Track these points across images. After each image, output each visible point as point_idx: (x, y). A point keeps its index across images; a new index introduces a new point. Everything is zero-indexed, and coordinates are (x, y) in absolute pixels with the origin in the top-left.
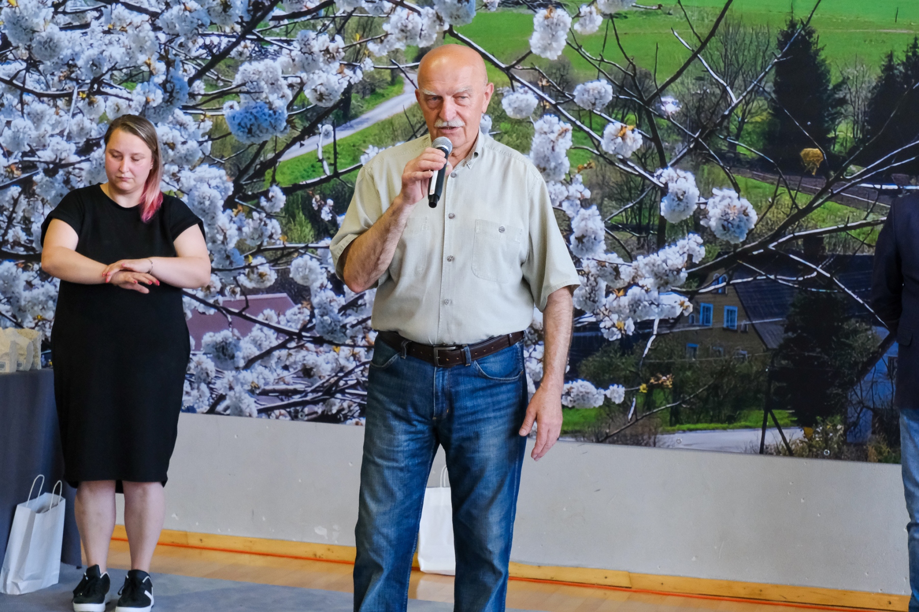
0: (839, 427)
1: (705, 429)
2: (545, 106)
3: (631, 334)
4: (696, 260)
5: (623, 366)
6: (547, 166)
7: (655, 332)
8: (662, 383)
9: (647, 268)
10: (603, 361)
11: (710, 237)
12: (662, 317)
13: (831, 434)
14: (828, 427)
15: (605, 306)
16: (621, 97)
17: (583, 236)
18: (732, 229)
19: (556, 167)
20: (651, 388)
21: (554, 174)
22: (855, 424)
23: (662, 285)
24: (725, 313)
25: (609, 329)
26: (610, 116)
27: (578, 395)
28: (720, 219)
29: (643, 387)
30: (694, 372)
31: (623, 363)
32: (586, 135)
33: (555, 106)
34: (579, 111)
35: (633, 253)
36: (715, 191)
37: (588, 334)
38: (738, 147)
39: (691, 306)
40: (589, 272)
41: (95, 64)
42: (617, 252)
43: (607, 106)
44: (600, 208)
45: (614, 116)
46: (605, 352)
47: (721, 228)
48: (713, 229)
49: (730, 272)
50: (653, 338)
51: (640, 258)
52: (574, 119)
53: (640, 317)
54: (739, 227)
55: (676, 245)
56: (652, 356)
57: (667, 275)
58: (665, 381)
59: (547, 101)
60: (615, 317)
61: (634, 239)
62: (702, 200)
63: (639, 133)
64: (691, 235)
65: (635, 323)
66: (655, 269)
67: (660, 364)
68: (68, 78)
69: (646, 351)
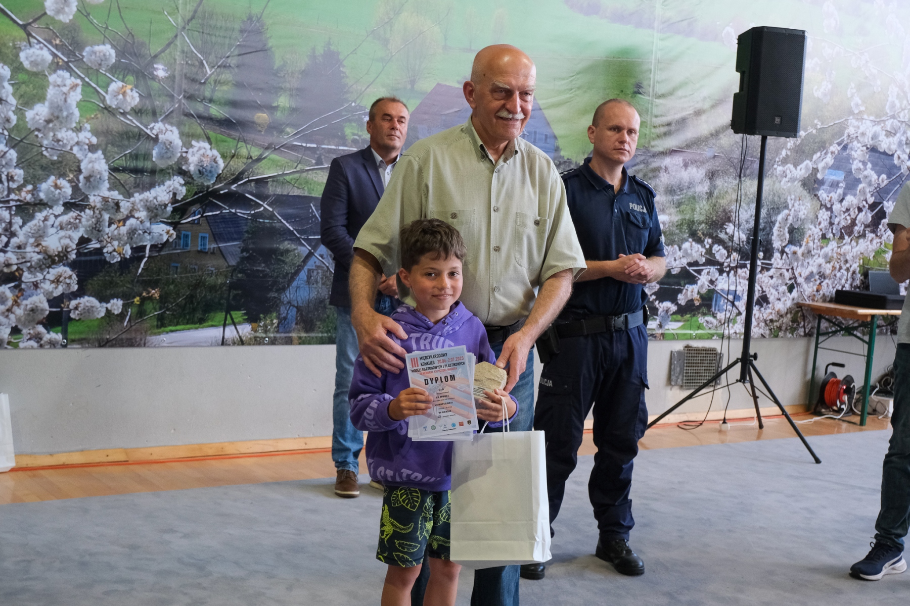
0: (275, 321)
1: (183, 330)
2: (58, 63)
3: (128, 257)
4: (179, 198)
5: (121, 283)
6: (60, 115)
7: (147, 255)
8: (152, 295)
9: (142, 203)
10: (106, 280)
11: (190, 179)
12: (153, 243)
13: (269, 327)
14: (268, 322)
15: (108, 234)
16: (122, 60)
17: (90, 176)
18: (206, 173)
19: (67, 116)
20: (143, 300)
21: (66, 122)
22: (285, 318)
23: (153, 217)
24: (200, 239)
25: (110, 253)
26: (113, 76)
27: (84, 309)
28: (197, 165)
29: (137, 300)
30: (176, 286)
31: (121, 281)
32: (93, 90)
33: (67, 63)
34: (88, 68)
35: (131, 191)
36: (194, 143)
37: (93, 258)
38: (211, 109)
39: (175, 233)
40: (95, 206)
42: (118, 190)
43: (111, 67)
44: (104, 153)
45: (116, 76)
46: (108, 272)
47: (198, 172)
48: (192, 173)
49: (204, 207)
50: (145, 259)
51: (136, 195)
52: (83, 76)
53: (135, 243)
54: (211, 172)
55: (164, 185)
56: (145, 274)
57: (157, 209)
58: (154, 294)
59: (60, 58)
60: (116, 243)
61: (132, 179)
62: (184, 149)
63: (137, 92)
64: (175, 177)
65: (132, 248)
66: (148, 204)
67: (150, 281)
69: (140, 271)
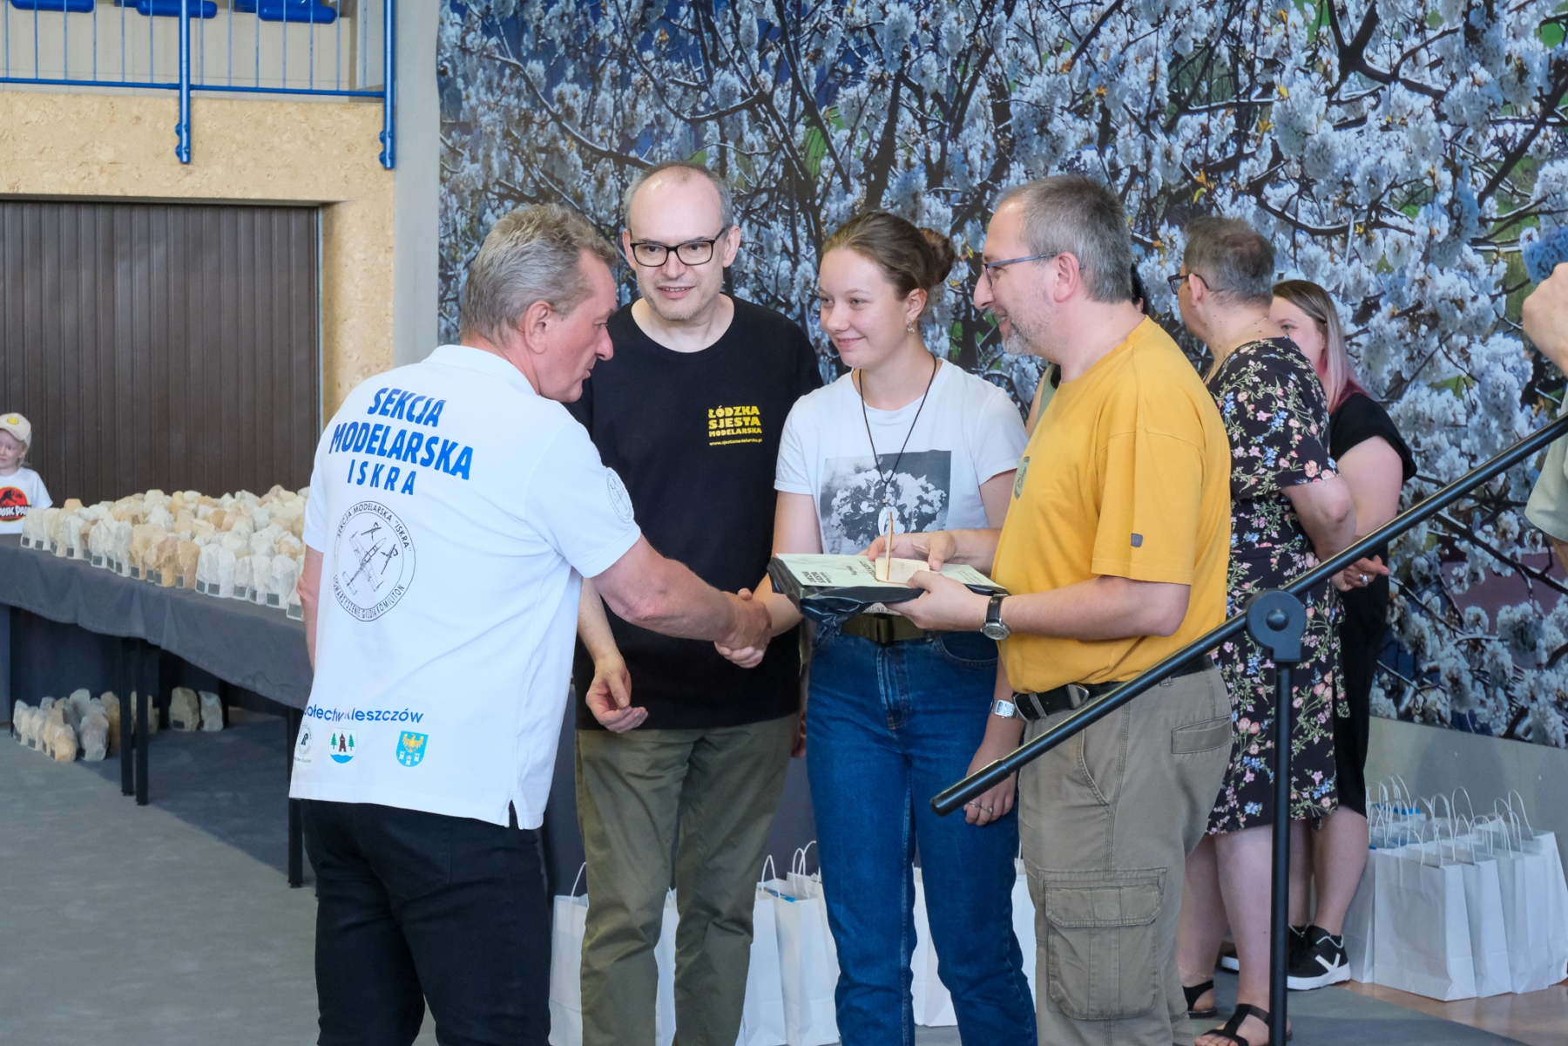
41: (1373, 180)
68: (1344, 203)
